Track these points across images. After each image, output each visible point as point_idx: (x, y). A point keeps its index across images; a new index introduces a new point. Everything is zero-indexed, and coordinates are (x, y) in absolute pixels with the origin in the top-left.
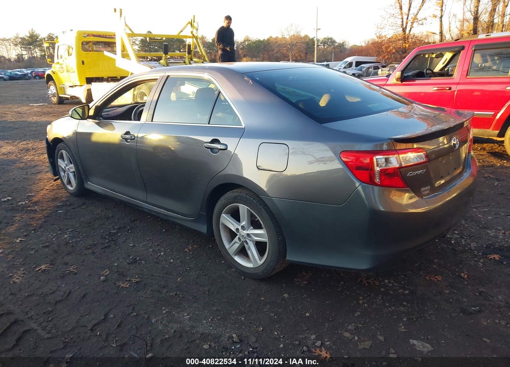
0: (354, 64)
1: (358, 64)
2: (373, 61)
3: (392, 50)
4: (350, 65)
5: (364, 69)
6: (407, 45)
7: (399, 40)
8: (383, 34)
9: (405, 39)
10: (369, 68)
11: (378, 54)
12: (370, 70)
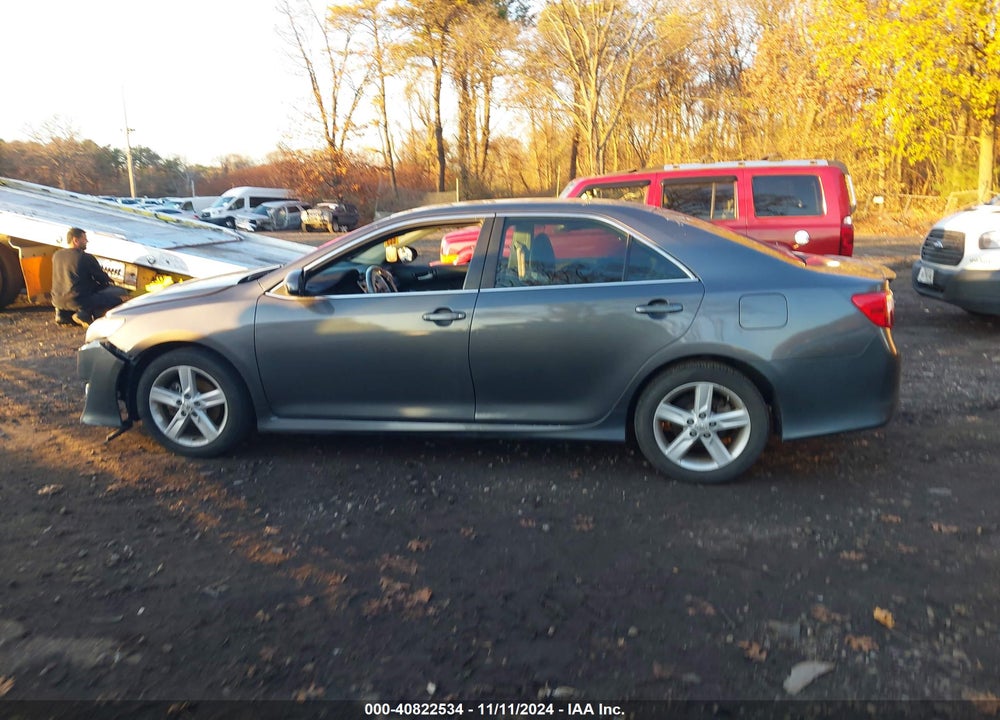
0: (247, 202)
1: (255, 202)
2: (283, 197)
3: (317, 178)
4: (240, 204)
5: (271, 212)
6: (344, 171)
7: (327, 160)
8: (294, 149)
9: (337, 159)
10: (280, 210)
11: (293, 183)
12: (283, 213)
